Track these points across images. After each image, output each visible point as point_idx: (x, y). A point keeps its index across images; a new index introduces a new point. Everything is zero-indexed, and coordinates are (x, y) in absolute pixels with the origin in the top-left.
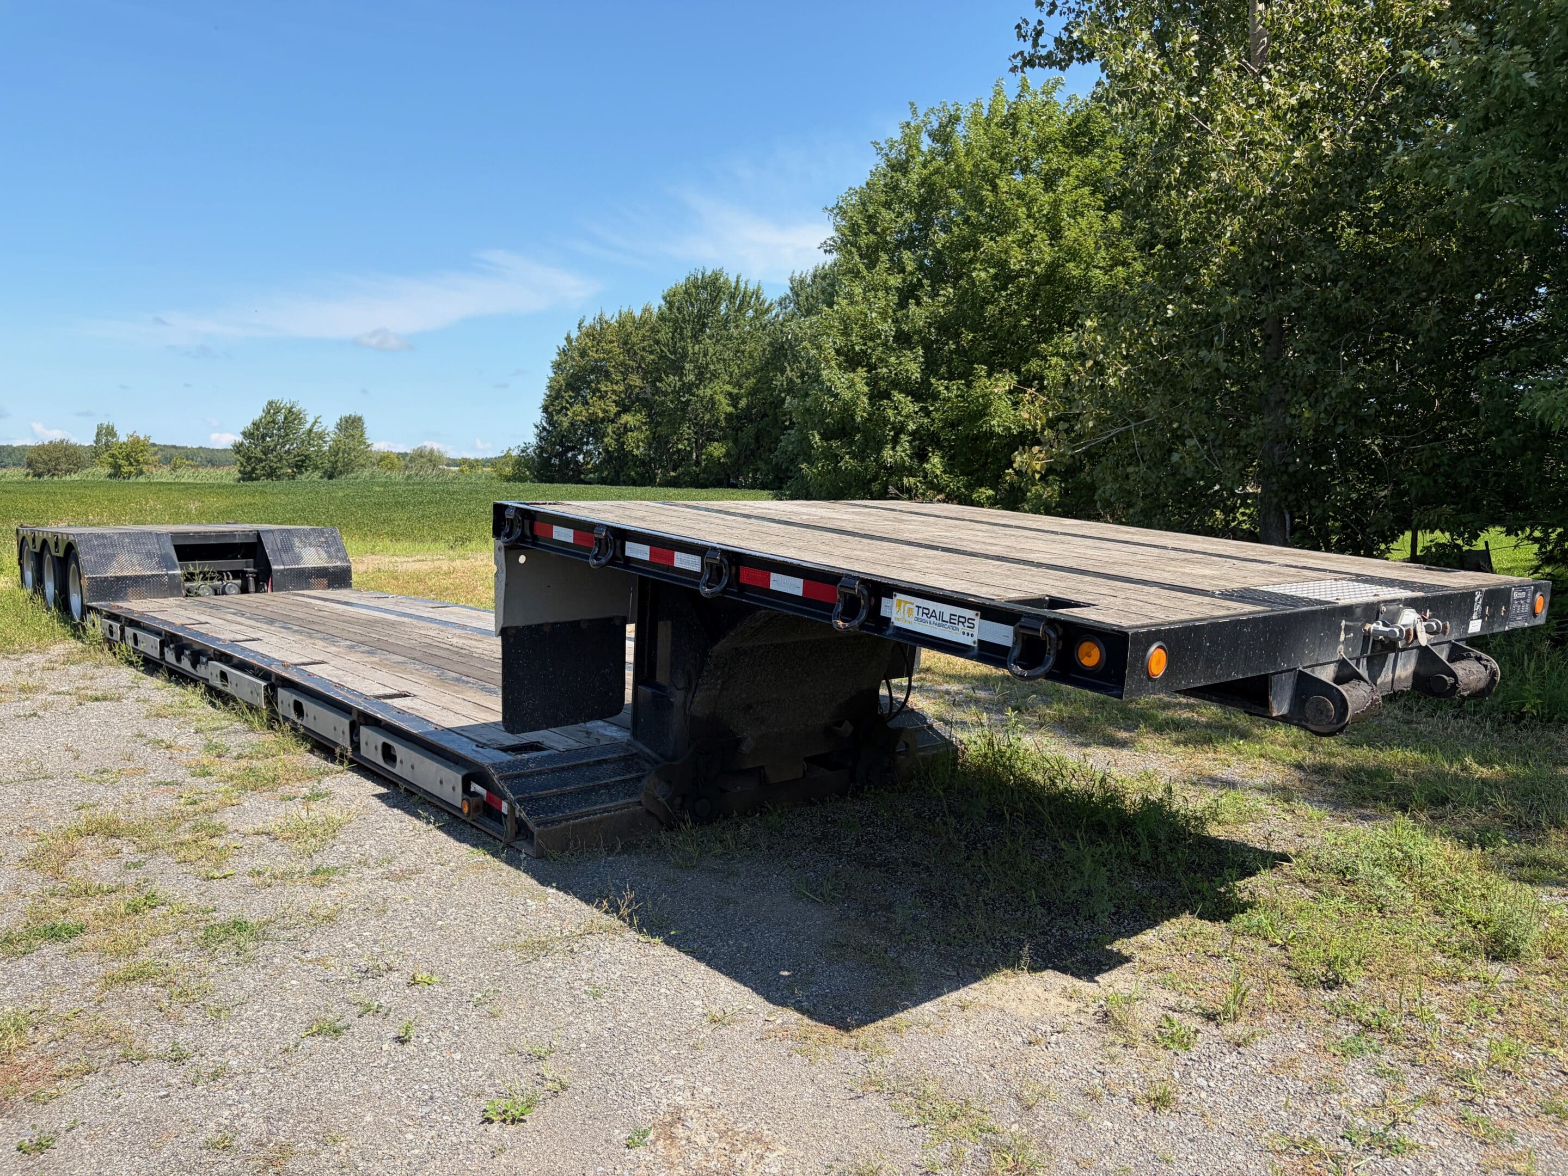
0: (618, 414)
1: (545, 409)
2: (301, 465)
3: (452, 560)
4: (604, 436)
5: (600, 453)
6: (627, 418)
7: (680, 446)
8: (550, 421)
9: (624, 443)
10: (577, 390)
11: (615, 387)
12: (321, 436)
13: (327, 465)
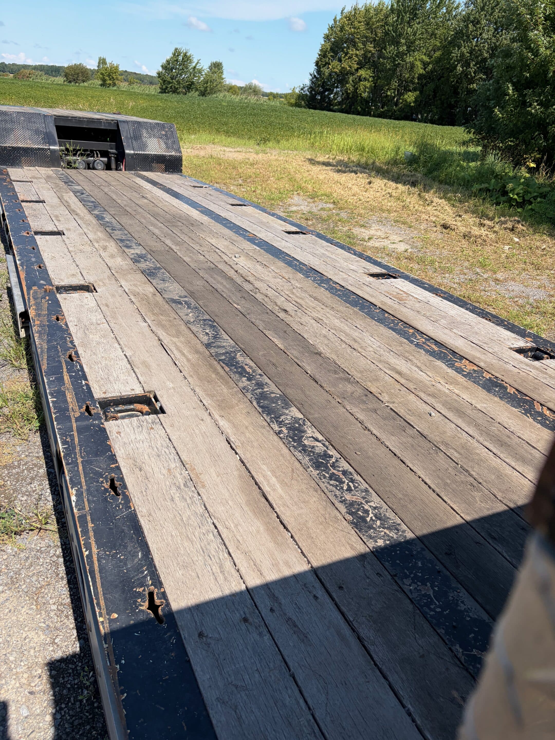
0: (357, 70)
1: (317, 64)
2: (190, 87)
3: (257, 153)
4: (347, 83)
5: (343, 94)
6: (362, 72)
7: (389, 93)
8: (319, 71)
9: (357, 89)
10: (336, 53)
11: (358, 52)
12: (200, 72)
13: (202, 89)
